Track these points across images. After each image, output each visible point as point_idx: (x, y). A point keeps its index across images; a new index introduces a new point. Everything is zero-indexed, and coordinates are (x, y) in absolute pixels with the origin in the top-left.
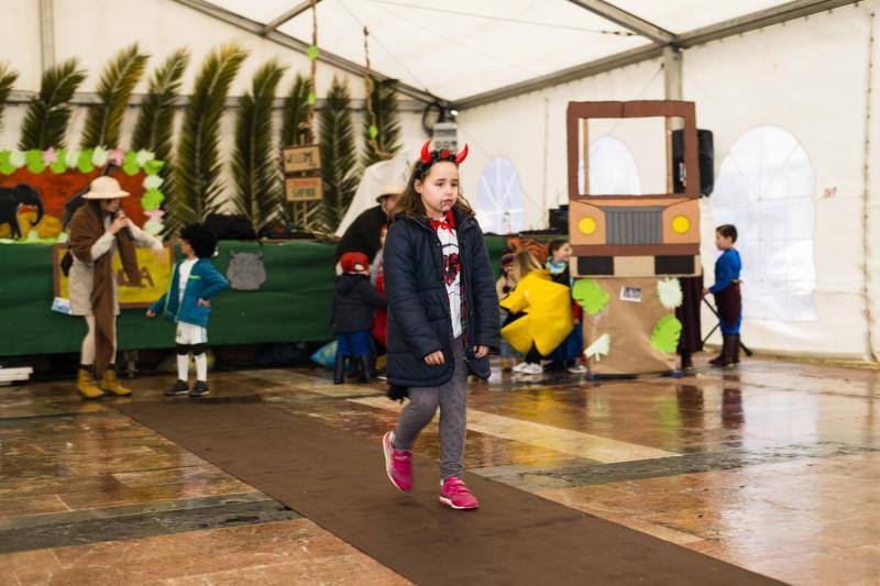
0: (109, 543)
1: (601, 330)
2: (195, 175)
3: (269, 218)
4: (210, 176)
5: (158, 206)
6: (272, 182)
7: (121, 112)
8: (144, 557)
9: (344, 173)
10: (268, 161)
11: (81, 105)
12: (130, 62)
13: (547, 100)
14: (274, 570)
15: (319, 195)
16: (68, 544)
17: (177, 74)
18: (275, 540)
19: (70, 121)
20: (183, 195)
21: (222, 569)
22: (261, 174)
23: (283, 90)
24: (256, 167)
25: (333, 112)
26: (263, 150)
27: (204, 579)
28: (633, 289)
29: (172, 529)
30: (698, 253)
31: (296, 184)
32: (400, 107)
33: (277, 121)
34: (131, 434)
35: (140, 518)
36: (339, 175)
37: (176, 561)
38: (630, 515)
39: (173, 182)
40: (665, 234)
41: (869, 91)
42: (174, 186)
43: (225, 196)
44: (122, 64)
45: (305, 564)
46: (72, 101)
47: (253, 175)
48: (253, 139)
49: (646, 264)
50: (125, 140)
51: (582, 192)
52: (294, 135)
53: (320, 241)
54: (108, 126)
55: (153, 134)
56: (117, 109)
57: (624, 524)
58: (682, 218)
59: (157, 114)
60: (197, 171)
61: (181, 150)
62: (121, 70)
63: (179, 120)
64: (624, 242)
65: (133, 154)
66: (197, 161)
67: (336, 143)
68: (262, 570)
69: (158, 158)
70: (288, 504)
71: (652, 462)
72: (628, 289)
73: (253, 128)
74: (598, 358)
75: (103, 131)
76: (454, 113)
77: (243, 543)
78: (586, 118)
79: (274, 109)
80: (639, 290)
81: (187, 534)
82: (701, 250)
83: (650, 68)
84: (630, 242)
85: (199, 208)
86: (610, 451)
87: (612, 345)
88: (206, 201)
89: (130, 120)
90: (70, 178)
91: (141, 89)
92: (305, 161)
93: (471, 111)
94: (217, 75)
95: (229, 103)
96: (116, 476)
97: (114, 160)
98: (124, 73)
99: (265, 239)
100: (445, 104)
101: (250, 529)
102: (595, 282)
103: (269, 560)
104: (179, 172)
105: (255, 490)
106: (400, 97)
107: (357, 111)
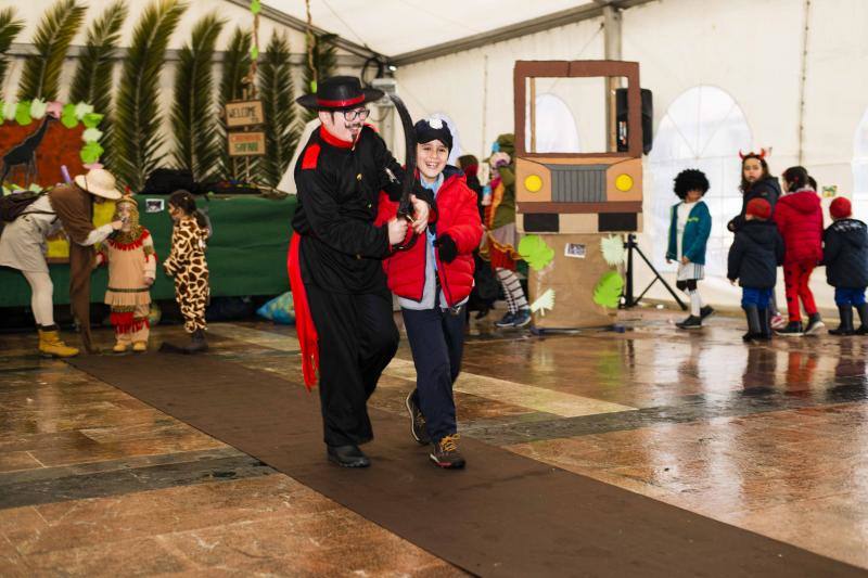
0: (91, 499)
1: (545, 286)
2: (135, 129)
3: (209, 173)
4: (149, 129)
5: (98, 159)
6: (212, 136)
7: (59, 64)
8: (128, 513)
9: (284, 127)
10: (208, 115)
11: (18, 56)
12: (68, 13)
13: (486, 57)
14: (261, 526)
15: (261, 150)
16: (50, 501)
17: (116, 26)
18: (256, 495)
19: (7, 72)
20: (122, 148)
21: (209, 525)
22: (201, 127)
23: (223, 43)
24: (195, 121)
25: (272, 66)
26: (203, 103)
27: (194, 535)
28: (577, 246)
29: (151, 485)
30: (641, 211)
31: (237, 139)
32: (339, 62)
33: (217, 75)
34: (89, 389)
35: (118, 474)
36: (278, 129)
37: (162, 518)
38: (600, 469)
39: (112, 135)
40: (608, 192)
41: (805, 53)
42: (114, 139)
43: (165, 150)
44: (59, 14)
45: (291, 519)
46: (9, 52)
47: (193, 128)
48: (192, 92)
49: (590, 221)
50: (64, 92)
51: (528, 150)
52: (234, 89)
53: (265, 196)
54: (46, 77)
55: (92, 87)
56: (55, 61)
57: (594, 477)
58: (624, 176)
59: (96, 66)
60: (137, 124)
61: (120, 104)
62: (58, 21)
63: (117, 73)
64: (568, 199)
65: (72, 106)
66: (137, 113)
67: (276, 97)
68: (248, 525)
69: (97, 111)
70: (263, 460)
71: (610, 416)
72: (572, 246)
73: (193, 82)
74: (543, 313)
75: (41, 82)
76: (393, 68)
77: (225, 499)
78: (533, 77)
79: (213, 62)
80: (583, 246)
81: (168, 490)
82: (644, 207)
83: (591, 27)
84: (575, 200)
85: (139, 161)
86: (567, 405)
87: (556, 300)
88: (146, 154)
89: (68, 72)
90: (8, 129)
91: (79, 40)
92: (248, 115)
93: (410, 67)
94: (156, 29)
95: (168, 56)
96: (84, 431)
97: (53, 113)
98: (62, 24)
99: (211, 194)
100: (384, 60)
101: (229, 484)
102: (540, 238)
103: (254, 515)
104: (118, 125)
105: (226, 446)
106: (340, 52)
107: (296, 65)
